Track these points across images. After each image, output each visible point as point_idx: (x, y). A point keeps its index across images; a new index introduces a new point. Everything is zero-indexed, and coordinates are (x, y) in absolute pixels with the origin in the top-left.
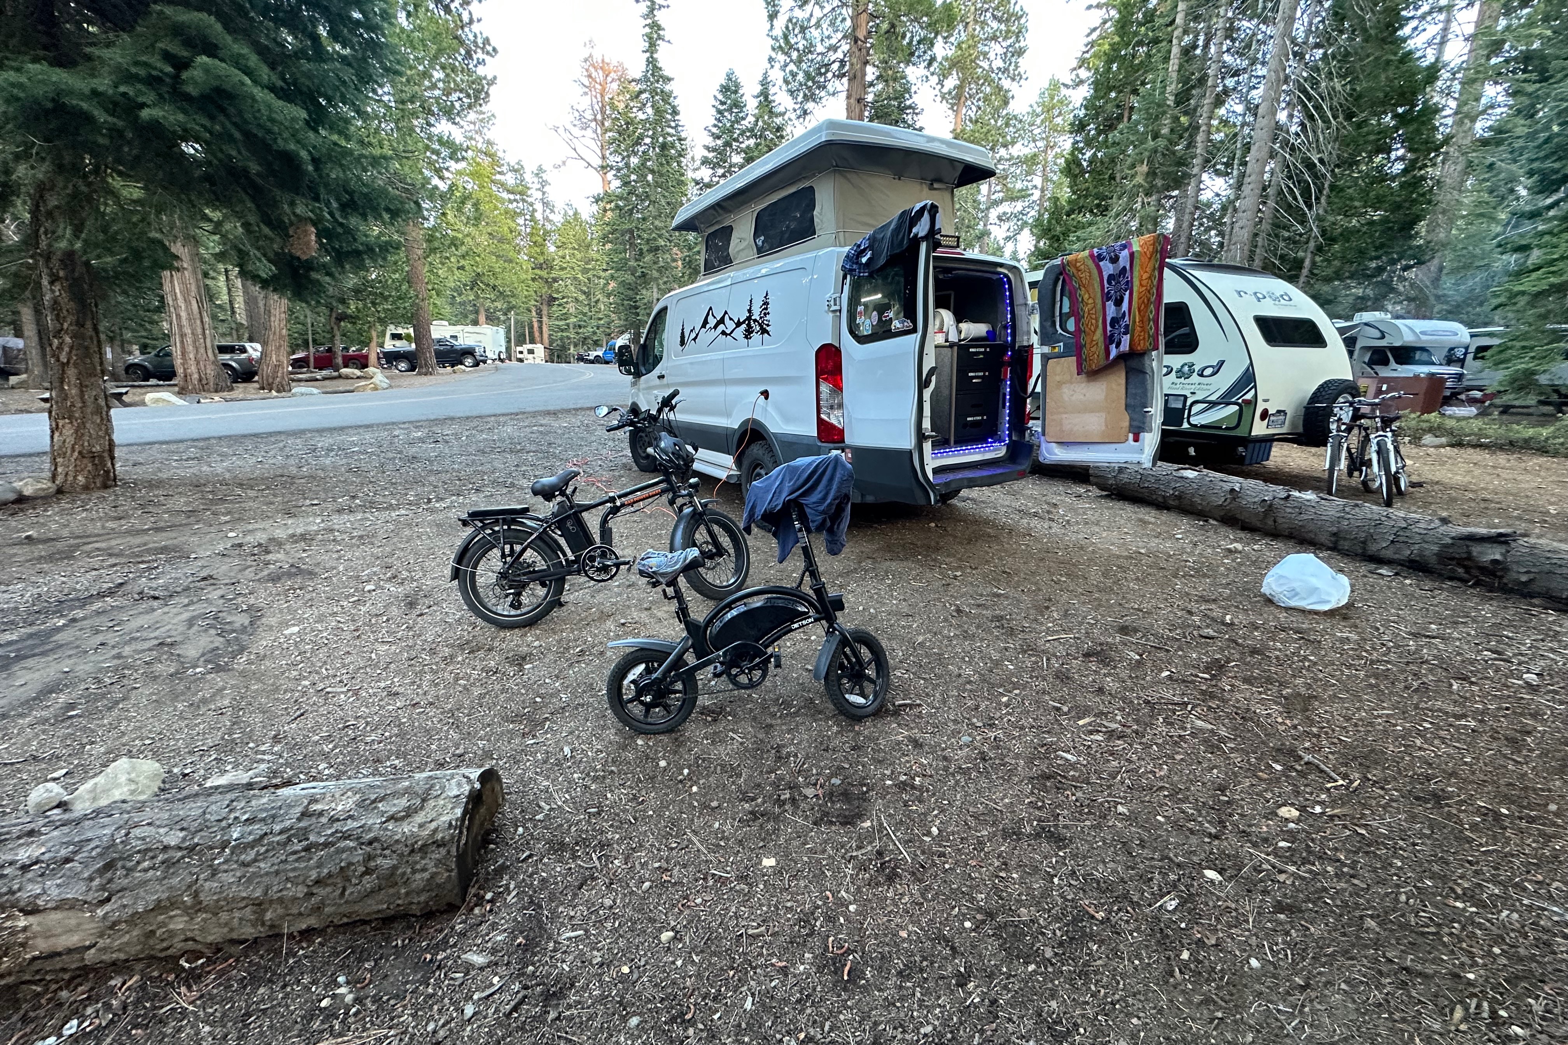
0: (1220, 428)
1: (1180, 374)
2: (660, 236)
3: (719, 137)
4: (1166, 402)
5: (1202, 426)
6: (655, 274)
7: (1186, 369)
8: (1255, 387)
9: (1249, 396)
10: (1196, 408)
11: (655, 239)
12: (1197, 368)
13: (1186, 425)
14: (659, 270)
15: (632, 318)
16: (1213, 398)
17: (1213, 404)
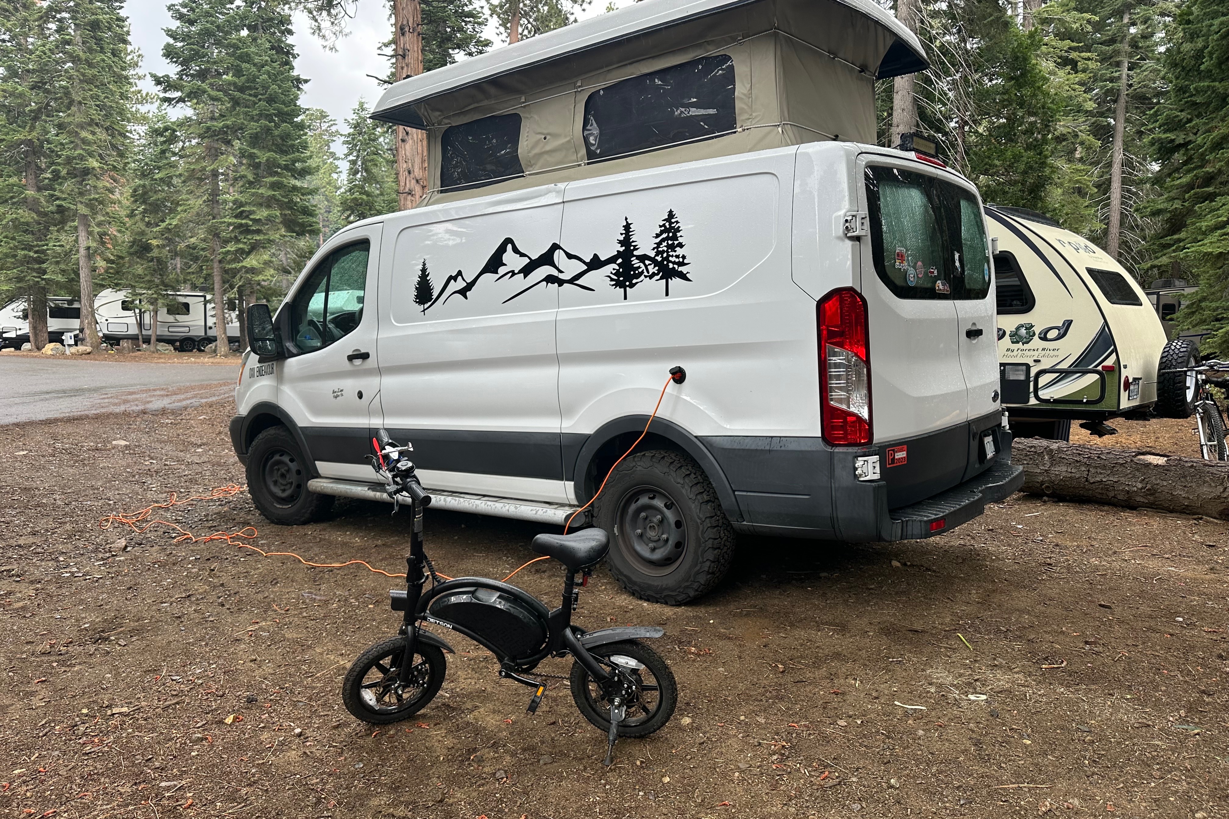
0: (1081, 402)
1: (1016, 337)
2: (91, 155)
3: (192, 22)
4: (1003, 373)
5: (1057, 401)
6: (83, 210)
7: (1023, 331)
8: (1115, 350)
9: (1110, 362)
10: (1044, 380)
11: (82, 158)
12: (1037, 330)
13: (1033, 401)
14: (90, 205)
15: (32, 277)
16: (1064, 366)
17: (1065, 374)
